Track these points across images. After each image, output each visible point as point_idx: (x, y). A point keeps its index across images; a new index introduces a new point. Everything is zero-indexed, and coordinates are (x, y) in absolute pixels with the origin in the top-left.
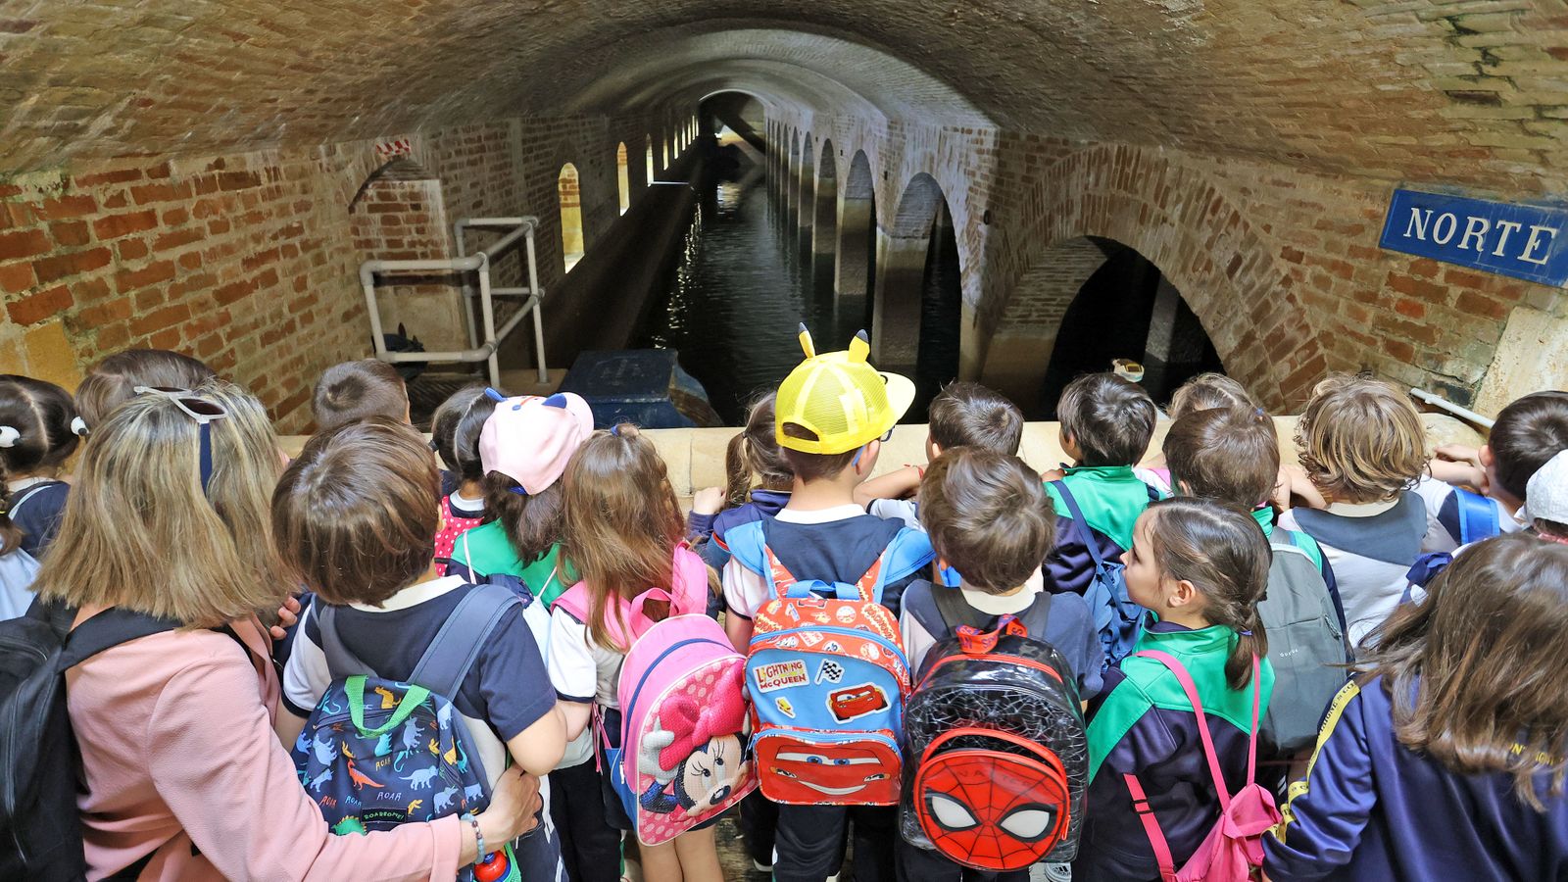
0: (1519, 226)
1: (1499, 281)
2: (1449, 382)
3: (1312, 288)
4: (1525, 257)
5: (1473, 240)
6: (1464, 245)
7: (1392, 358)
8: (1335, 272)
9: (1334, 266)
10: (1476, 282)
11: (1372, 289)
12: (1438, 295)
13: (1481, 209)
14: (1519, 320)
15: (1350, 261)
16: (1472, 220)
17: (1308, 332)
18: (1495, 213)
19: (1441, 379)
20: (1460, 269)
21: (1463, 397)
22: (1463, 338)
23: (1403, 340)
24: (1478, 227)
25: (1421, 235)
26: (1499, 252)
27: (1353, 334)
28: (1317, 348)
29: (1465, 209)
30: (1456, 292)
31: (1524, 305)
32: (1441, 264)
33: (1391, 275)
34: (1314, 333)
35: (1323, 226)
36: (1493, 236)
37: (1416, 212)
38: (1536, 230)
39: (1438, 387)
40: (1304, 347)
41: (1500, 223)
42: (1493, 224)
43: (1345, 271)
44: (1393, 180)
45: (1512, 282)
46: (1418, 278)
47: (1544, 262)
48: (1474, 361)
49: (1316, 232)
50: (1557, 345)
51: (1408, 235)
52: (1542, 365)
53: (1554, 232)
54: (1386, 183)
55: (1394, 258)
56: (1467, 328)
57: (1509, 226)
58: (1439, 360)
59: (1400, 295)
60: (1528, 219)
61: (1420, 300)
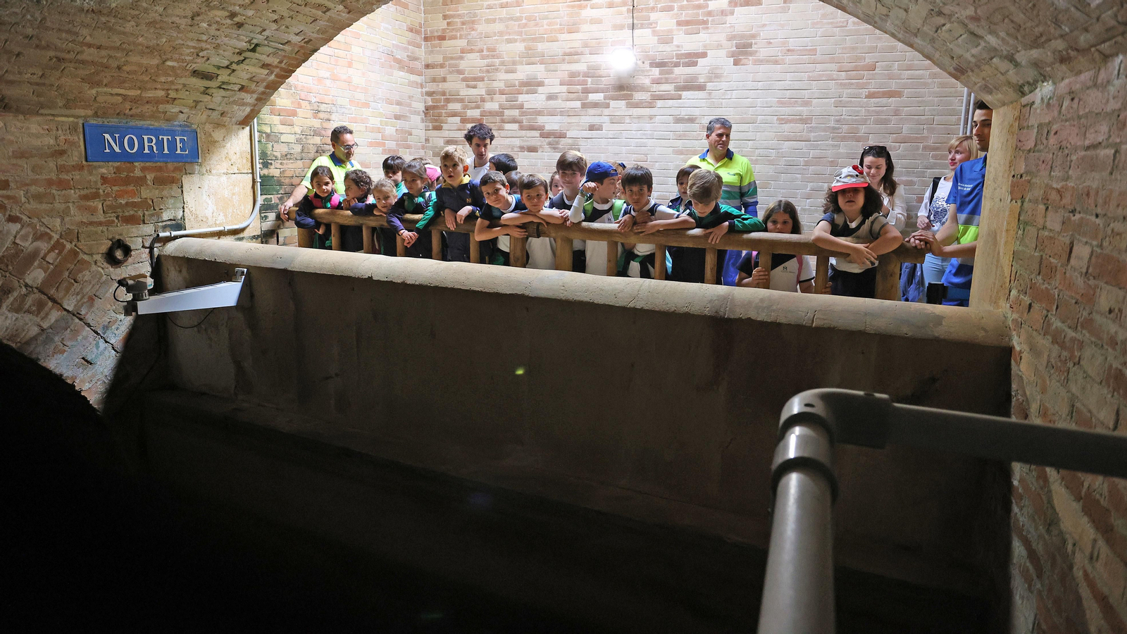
0: (170, 138)
1: (170, 166)
2: (169, 223)
3: (34, 205)
4: (179, 152)
5: (151, 148)
6: (147, 151)
7: (129, 226)
8: (54, 187)
9: (50, 183)
10: (160, 169)
11: (94, 190)
12: (141, 181)
13: (148, 131)
14: (186, 181)
15: (64, 176)
16: (146, 138)
17: (50, 238)
18: (157, 132)
19: (164, 223)
20: (148, 164)
21: (180, 226)
22: (165, 199)
23: (132, 213)
24: (150, 141)
25: (117, 150)
26: (166, 151)
27: (91, 223)
28: (64, 246)
29: (139, 132)
30: (150, 177)
31: (186, 174)
32: (136, 164)
33: (102, 177)
34: (56, 237)
35: (22, 155)
36: (160, 144)
37: (107, 136)
38: (178, 138)
39: (164, 228)
40: (52, 249)
41: (160, 137)
42: (157, 139)
43: (63, 185)
44: (78, 117)
45: (176, 164)
46: (124, 175)
47: (187, 152)
48: (175, 208)
49: (14, 161)
50: (206, 187)
51: (107, 151)
52: (205, 197)
53: (185, 138)
54: (71, 119)
55: (100, 167)
56: (165, 193)
57: (165, 138)
58: (159, 215)
59: (115, 188)
60: (172, 133)
61: (131, 188)
